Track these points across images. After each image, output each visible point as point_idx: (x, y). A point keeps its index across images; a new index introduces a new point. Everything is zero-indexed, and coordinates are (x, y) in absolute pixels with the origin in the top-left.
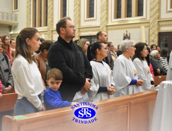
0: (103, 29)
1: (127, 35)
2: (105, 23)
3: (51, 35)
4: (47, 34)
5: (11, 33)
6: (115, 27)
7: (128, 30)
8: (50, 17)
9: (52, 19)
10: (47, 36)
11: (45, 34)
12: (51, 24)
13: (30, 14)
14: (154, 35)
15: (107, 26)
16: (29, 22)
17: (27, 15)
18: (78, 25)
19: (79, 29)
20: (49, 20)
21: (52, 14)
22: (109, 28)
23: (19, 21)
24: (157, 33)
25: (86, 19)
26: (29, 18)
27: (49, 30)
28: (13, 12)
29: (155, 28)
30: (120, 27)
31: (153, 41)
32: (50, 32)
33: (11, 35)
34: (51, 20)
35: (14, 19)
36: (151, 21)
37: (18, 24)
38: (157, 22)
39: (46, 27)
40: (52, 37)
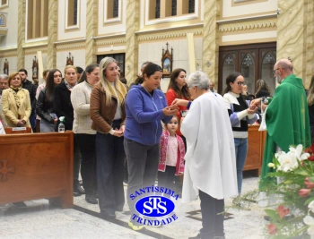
0: (130, 39)
1: (167, 51)
2: (134, 28)
3: (52, 54)
4: (46, 51)
6: (151, 36)
7: (169, 42)
9: (56, 21)
10: (46, 54)
11: (43, 52)
12: (53, 30)
13: (25, 12)
14: (209, 52)
15: (137, 35)
16: (22, 29)
17: (20, 14)
18: (92, 32)
19: (95, 40)
20: (51, 23)
21: (56, 12)
22: (140, 37)
24: (214, 47)
25: (106, 21)
26: (21, 20)
27: (49, 43)
29: (212, 38)
30: (159, 35)
31: (208, 64)
32: (51, 47)
34: (53, 22)
36: (205, 24)
37: (7, 31)
38: (214, 25)
39: (46, 38)
40: (55, 56)
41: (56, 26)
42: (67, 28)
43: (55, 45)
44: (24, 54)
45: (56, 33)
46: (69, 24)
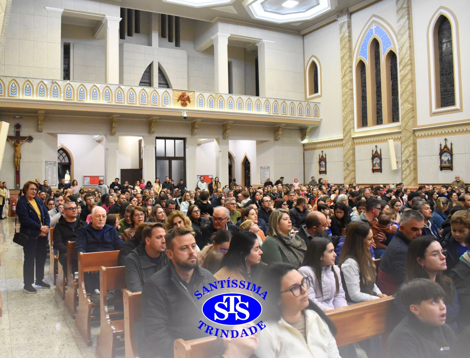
3: (411, 142)
4: (399, 138)
5: (305, 141)
8: (406, 101)
9: (414, 104)
10: (399, 143)
11: (395, 140)
12: (410, 115)
13: (352, 99)
16: (350, 117)
17: (345, 101)
20: (405, 107)
21: (413, 94)
23: (322, 115)
26: (348, 109)
27: (404, 129)
28: (306, 99)
32: (409, 134)
33: (304, 145)
34: (410, 106)
35: (312, 112)
37: (320, 122)
39: (397, 124)
40: (415, 144)
41: (413, 109)
42: (434, 110)
43: (414, 131)
44: (354, 144)
45: (414, 117)
46: (437, 107)
